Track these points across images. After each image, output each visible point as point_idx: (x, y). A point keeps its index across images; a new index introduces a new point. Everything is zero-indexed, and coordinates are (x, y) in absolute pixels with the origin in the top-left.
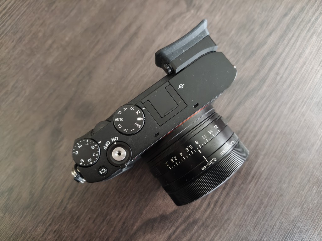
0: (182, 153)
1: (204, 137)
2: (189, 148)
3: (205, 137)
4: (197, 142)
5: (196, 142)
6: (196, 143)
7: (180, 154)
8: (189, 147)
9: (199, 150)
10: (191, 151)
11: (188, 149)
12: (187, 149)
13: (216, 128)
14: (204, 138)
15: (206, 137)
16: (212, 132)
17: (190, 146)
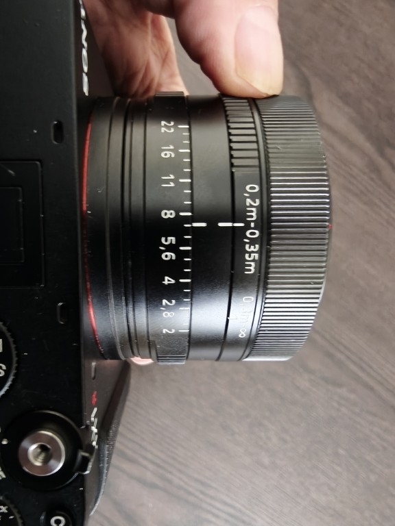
0: (166, 278)
1: (168, 182)
2: (170, 248)
3: (171, 180)
4: (168, 212)
5: (166, 214)
6: (168, 216)
7: (166, 282)
8: (164, 245)
9: (195, 225)
10: (181, 248)
11: (168, 254)
12: (166, 256)
13: (169, 128)
14: (172, 185)
15: (172, 177)
16: (172, 147)
17: (166, 241)
